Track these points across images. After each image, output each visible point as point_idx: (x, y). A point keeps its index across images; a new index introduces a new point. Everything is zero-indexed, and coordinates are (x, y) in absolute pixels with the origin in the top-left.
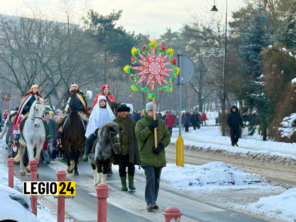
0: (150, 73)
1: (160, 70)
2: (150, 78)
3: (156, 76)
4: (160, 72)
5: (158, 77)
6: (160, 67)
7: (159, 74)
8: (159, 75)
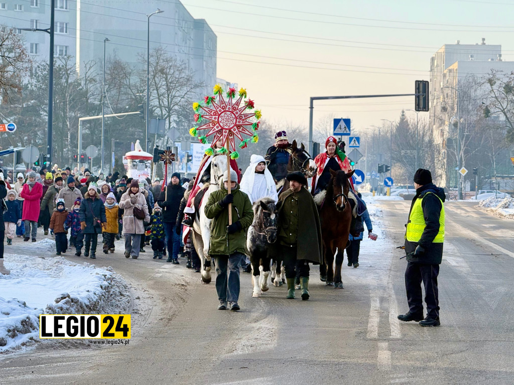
0: (222, 129)
1: (235, 120)
2: (225, 134)
3: (232, 130)
4: (236, 122)
5: (235, 130)
6: (234, 116)
7: (235, 125)
8: (235, 127)
